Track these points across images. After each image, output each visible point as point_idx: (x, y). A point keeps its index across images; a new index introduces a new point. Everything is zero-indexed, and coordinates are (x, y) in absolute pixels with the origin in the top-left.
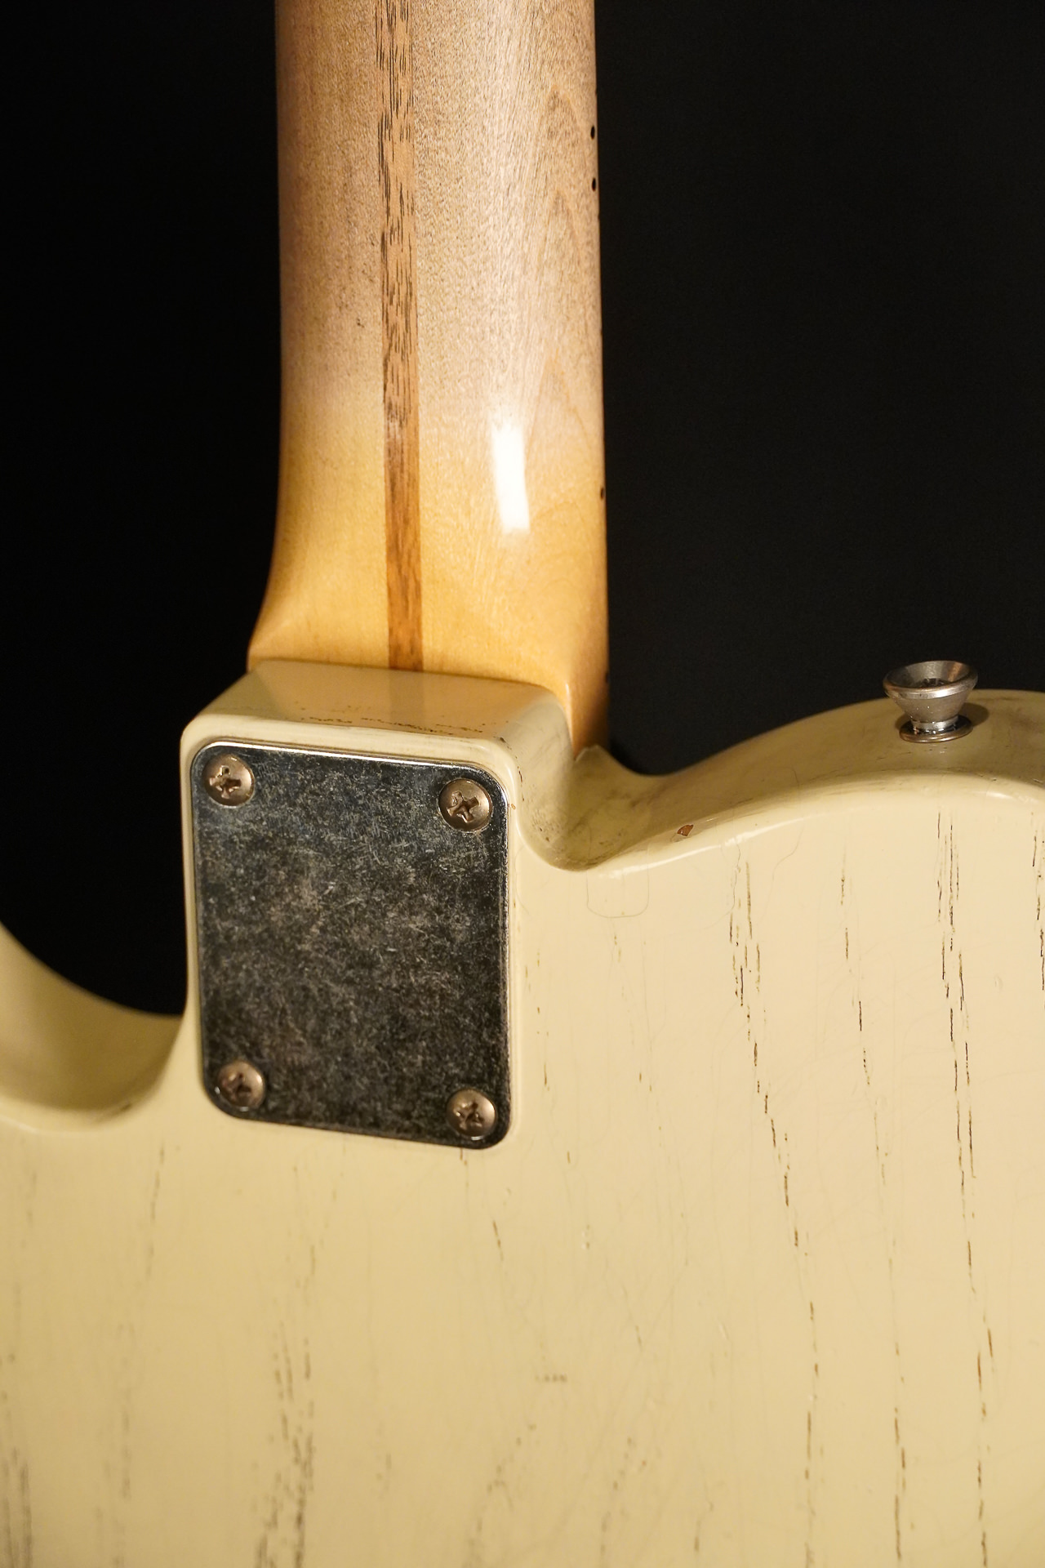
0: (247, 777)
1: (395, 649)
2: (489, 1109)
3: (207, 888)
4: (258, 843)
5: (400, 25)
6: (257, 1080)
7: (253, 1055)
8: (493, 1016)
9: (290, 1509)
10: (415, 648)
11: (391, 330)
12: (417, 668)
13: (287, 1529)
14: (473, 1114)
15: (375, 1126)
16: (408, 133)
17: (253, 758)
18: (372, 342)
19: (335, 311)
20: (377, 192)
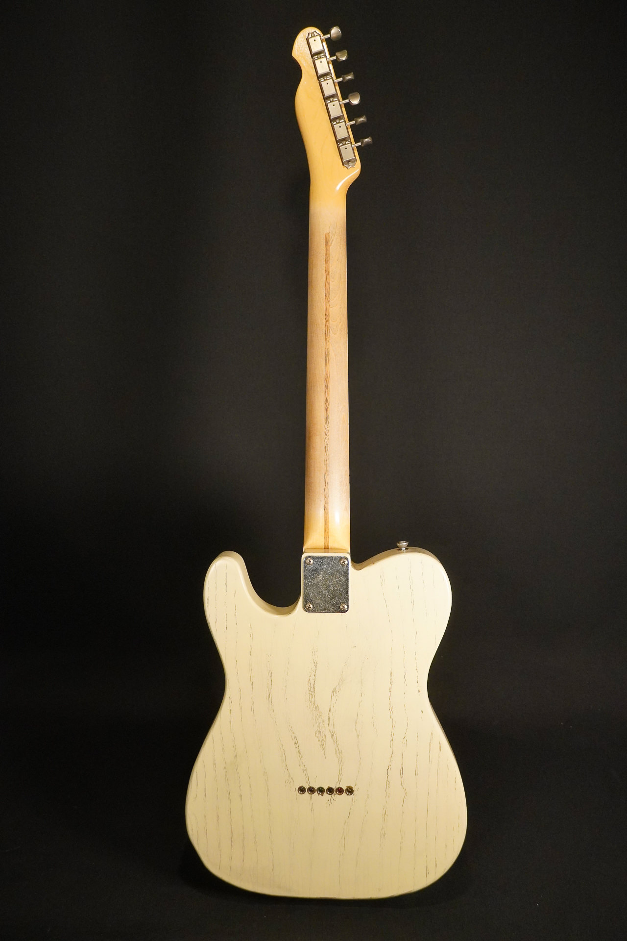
0: (312, 561)
1: (325, 546)
2: (346, 607)
3: (305, 578)
4: (313, 570)
5: (328, 461)
6: (311, 606)
7: (311, 602)
8: (347, 593)
9: (314, 674)
10: (328, 546)
11: (325, 501)
12: (328, 548)
13: (313, 677)
14: (344, 607)
15: (329, 611)
16: (328, 474)
17: (313, 558)
18: (323, 503)
19: (317, 499)
20: (324, 483)
